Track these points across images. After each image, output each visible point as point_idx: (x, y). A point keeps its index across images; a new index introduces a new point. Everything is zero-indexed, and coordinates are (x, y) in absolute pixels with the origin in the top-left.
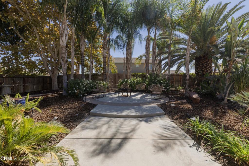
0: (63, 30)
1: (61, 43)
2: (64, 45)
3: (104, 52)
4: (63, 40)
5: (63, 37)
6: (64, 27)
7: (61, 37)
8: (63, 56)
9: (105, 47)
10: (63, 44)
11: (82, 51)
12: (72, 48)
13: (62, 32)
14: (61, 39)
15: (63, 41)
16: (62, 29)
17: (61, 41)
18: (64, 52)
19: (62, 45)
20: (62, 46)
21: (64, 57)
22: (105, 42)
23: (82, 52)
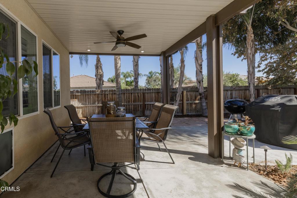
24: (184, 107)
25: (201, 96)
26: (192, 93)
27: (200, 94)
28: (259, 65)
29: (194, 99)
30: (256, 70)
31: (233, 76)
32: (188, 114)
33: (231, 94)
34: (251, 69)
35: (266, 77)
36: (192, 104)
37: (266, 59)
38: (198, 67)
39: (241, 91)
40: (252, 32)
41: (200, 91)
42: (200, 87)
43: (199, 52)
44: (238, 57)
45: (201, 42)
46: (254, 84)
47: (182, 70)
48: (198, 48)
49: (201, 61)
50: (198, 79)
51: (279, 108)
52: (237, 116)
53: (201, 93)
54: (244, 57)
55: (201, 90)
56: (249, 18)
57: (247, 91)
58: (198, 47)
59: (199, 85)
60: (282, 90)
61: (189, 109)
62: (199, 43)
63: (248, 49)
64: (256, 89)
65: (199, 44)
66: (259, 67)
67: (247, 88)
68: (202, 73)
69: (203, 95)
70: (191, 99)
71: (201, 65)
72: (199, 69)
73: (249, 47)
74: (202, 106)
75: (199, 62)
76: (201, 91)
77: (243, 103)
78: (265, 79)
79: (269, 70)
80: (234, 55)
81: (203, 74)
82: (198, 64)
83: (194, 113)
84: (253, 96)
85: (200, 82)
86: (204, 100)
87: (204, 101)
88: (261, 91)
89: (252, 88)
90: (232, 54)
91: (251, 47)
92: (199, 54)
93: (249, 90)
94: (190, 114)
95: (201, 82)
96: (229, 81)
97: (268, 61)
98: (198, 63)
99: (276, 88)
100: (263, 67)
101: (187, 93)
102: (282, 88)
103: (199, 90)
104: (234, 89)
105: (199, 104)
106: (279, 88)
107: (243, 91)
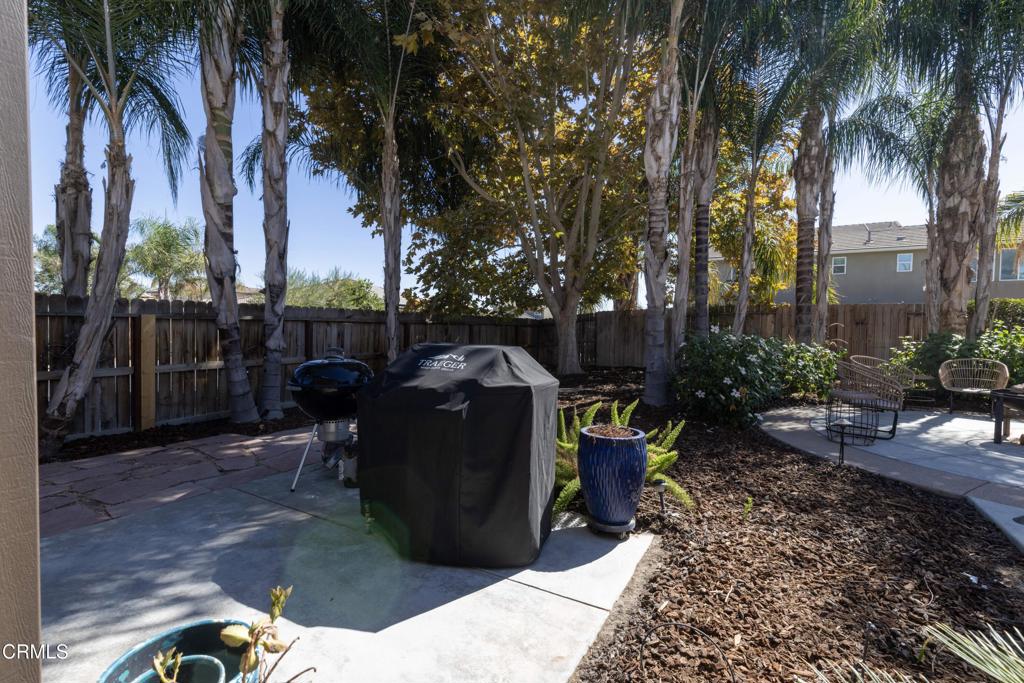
0: (664, 108)
1: (651, 167)
2: (662, 175)
3: (808, 196)
4: (660, 154)
5: (661, 142)
6: (666, 95)
7: (653, 142)
8: (653, 225)
9: (813, 171)
10: (658, 172)
11: (702, 203)
12: (686, 186)
13: (659, 117)
14: (654, 150)
15: (658, 159)
16: (658, 104)
17: (649, 159)
18: (658, 207)
19: (655, 175)
20: (655, 179)
21: (660, 230)
22: (813, 143)
23: (702, 208)
24: (143, 393)
25: (226, 342)
26: (190, 326)
27: (224, 334)
28: (408, 255)
29: (200, 351)
30: (403, 268)
31: (360, 285)
32: (164, 422)
33: (339, 335)
34: (391, 261)
35: (422, 291)
36: (189, 376)
37: (423, 245)
38: (214, 211)
39: (366, 327)
40: (395, 150)
41: (222, 318)
42: (223, 301)
43: (217, 149)
44: (364, 225)
45: (225, 104)
46: (397, 308)
47: (114, 201)
48: (214, 127)
49: (225, 190)
50: (213, 265)
51: (463, 403)
52: (337, 427)
53: (225, 327)
54: (378, 225)
55: (226, 318)
56: (388, 97)
57: (383, 327)
58: (215, 124)
59: (219, 293)
60: (450, 327)
61: (176, 399)
62: (218, 109)
63: (384, 194)
64: (400, 323)
65: (217, 112)
66: (409, 261)
67: (380, 318)
68: (232, 241)
69: (237, 337)
70: (184, 352)
71: (229, 208)
72: (218, 220)
73: (388, 189)
74: (230, 382)
75: (219, 191)
76: (224, 321)
77: (356, 373)
78: (421, 296)
79: (430, 271)
80: (356, 214)
81: (235, 248)
82: (211, 201)
83: (199, 416)
84: (394, 343)
85: (220, 281)
86: (240, 357)
87: (240, 362)
88: (412, 328)
89: (392, 318)
90: (350, 210)
91: (393, 191)
92: (218, 157)
93: (385, 323)
94: (174, 421)
95: (227, 281)
96: (349, 298)
97: (428, 248)
98: (213, 196)
99: (441, 323)
100: (417, 261)
101: (164, 324)
102: (451, 324)
103: (217, 315)
104: (348, 318)
105: (223, 373)
106: (446, 324)
107: (372, 327)
